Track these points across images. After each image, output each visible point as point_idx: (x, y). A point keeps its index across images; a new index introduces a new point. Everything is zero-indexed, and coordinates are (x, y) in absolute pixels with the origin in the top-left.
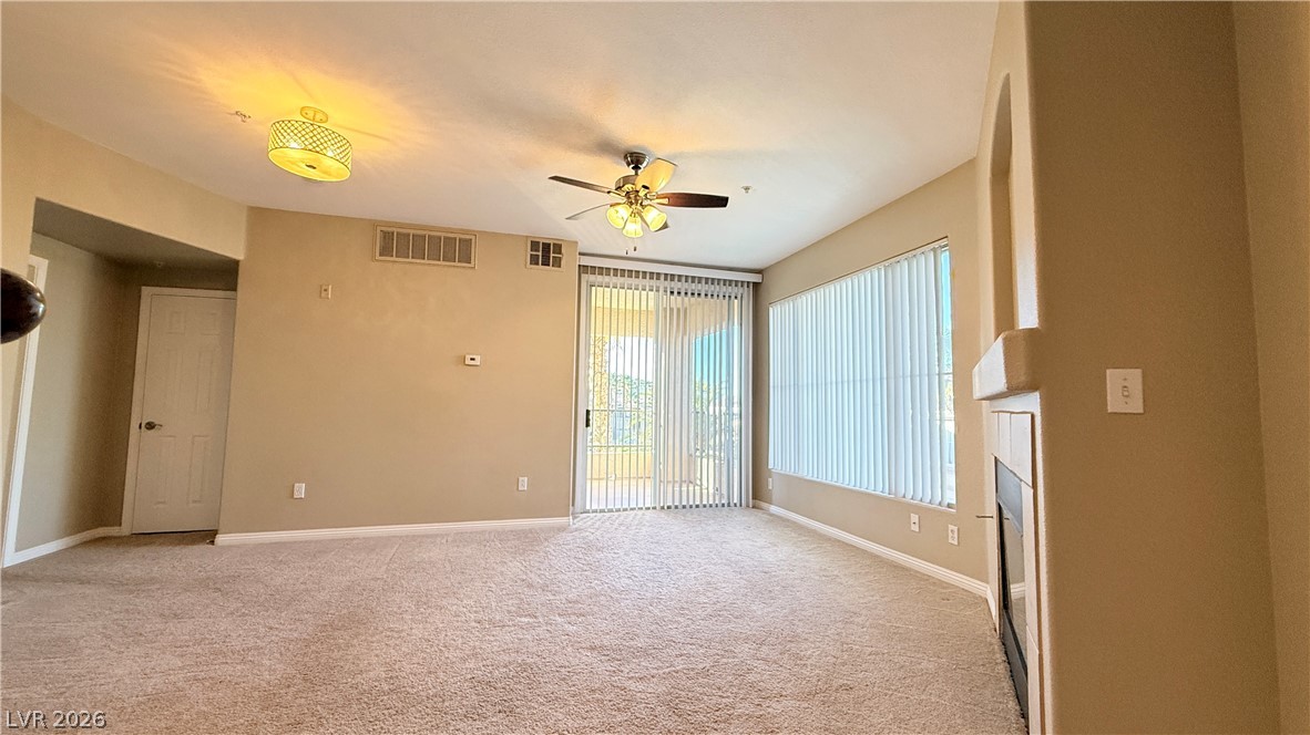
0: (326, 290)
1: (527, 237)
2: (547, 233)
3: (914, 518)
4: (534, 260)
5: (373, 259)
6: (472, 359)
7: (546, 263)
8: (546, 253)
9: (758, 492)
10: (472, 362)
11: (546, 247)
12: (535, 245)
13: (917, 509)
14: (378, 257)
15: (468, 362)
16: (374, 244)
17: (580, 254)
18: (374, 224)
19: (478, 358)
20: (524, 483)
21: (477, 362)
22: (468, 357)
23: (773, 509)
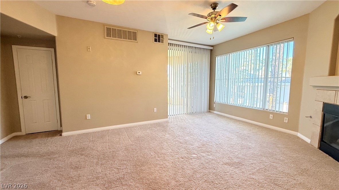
0: (89, 48)
1: (153, 32)
2: (159, 32)
3: (271, 115)
4: (156, 40)
5: (105, 38)
6: (139, 73)
7: (159, 41)
8: (158, 38)
9: (210, 108)
10: (139, 74)
11: (159, 35)
12: (156, 35)
13: (272, 113)
14: (106, 37)
15: (138, 74)
16: (104, 33)
17: (169, 39)
18: (104, 25)
19: (140, 72)
20: (155, 109)
21: (140, 74)
22: (138, 72)
23: (215, 112)
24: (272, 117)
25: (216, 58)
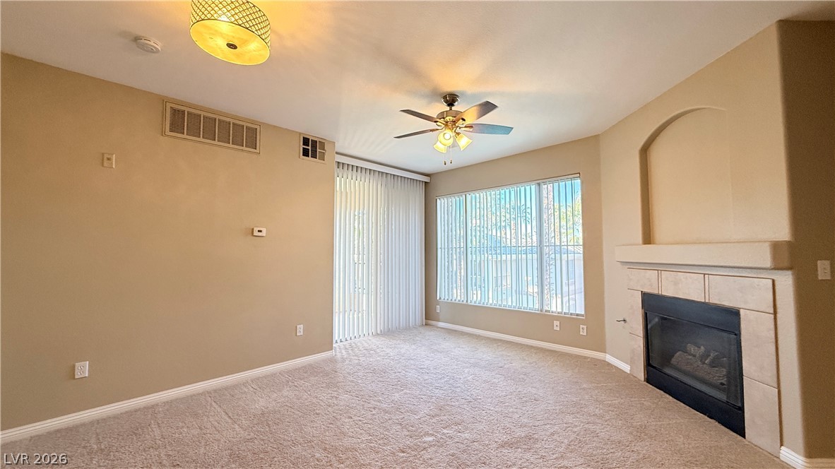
0: (109, 159)
1: (300, 134)
2: (313, 134)
3: (556, 323)
4: (306, 153)
5: (163, 133)
6: (259, 231)
7: (314, 156)
8: (311, 148)
9: (430, 314)
10: (260, 234)
11: (314, 143)
12: (306, 141)
13: (557, 318)
14: (168, 133)
15: (256, 233)
16: (164, 116)
17: (337, 153)
18: (164, 100)
19: (264, 230)
20: (300, 328)
21: (264, 234)
22: (256, 229)
23: (441, 324)
24: (559, 325)
25: (438, 200)
